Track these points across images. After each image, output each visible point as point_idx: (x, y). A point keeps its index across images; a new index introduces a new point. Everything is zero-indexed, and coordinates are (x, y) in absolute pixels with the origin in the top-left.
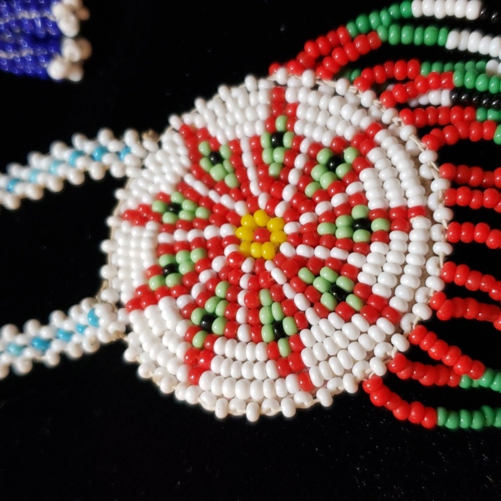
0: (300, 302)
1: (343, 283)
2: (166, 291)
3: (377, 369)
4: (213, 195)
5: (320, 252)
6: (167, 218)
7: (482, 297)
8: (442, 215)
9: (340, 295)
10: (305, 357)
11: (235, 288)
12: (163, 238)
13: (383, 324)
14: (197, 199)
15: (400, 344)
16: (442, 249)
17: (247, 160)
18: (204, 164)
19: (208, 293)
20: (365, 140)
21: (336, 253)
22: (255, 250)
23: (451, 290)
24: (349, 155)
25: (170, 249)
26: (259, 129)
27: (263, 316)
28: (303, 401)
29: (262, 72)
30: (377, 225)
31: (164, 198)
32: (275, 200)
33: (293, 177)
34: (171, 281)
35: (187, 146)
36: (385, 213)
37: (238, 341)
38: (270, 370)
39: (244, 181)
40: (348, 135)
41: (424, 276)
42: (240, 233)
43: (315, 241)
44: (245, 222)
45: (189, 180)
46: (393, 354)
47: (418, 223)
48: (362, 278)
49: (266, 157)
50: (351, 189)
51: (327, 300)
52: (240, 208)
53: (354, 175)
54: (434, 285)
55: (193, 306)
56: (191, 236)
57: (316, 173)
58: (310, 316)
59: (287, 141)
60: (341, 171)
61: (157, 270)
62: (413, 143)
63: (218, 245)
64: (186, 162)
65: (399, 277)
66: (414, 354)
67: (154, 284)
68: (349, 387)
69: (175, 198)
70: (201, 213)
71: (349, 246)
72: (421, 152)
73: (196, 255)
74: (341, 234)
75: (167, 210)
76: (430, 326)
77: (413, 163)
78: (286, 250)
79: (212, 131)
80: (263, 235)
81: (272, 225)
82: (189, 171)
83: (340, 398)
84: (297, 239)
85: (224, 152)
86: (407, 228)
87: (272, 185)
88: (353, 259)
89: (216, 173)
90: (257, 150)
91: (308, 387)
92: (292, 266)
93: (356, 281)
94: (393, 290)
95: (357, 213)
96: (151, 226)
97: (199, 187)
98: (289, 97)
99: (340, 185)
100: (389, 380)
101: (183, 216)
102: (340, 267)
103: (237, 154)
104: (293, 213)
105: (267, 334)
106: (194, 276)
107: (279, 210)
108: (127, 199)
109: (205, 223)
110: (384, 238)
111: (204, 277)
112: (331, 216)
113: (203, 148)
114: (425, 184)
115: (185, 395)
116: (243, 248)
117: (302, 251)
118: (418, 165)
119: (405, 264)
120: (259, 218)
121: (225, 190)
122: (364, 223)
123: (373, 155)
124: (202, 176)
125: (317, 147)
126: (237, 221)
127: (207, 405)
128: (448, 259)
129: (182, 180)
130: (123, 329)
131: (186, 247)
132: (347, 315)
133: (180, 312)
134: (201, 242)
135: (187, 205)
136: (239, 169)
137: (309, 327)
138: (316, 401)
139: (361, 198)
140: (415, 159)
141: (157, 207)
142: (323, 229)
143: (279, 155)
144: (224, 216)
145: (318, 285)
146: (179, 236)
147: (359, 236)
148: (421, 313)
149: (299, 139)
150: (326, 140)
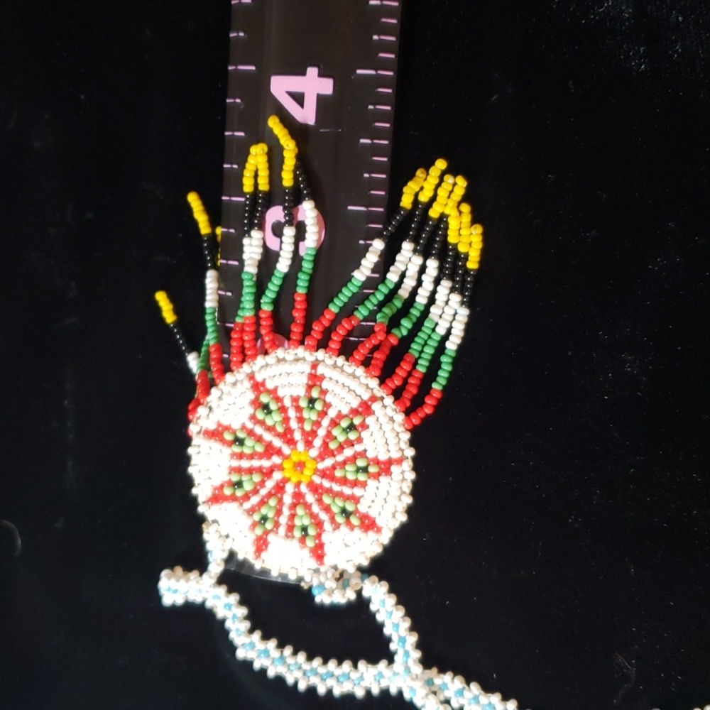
0: (348, 452)
1: (344, 424)
2: (319, 536)
3: (400, 417)
4: (263, 492)
5: (322, 432)
6: (269, 526)
7: (376, 348)
8: (321, 354)
9: (352, 427)
10: (383, 457)
11: (329, 491)
12: (282, 530)
13: (376, 407)
14: (263, 503)
15: (389, 400)
16: (341, 360)
17: (245, 464)
18: (239, 493)
19: (327, 509)
20: (258, 387)
21: (325, 422)
22: (307, 472)
23: (366, 363)
24: (264, 399)
25: (291, 528)
26: (227, 451)
27: (351, 477)
28: (407, 465)
29: (187, 441)
30: (315, 394)
31: (254, 525)
32: (279, 452)
33: (268, 437)
34: (312, 532)
35: (222, 502)
36: (310, 388)
37: (363, 496)
38: (384, 479)
39: (260, 470)
40: (251, 396)
41: (353, 376)
42: (294, 480)
43: (314, 433)
44: (287, 475)
45: (247, 505)
46: (394, 407)
47: (320, 370)
48: (345, 411)
49: (247, 451)
50: (287, 403)
51: (352, 436)
52: (277, 476)
53: (278, 399)
54: (360, 371)
55: (332, 520)
56: (286, 512)
57: (269, 422)
58: (358, 448)
59: (241, 435)
60: (273, 406)
61: (303, 540)
62: (270, 359)
63: (298, 496)
64: (234, 505)
65: (350, 390)
66: (397, 394)
67: (310, 543)
68: (406, 436)
69: (257, 517)
70: (273, 502)
71: (323, 414)
72: (277, 356)
73: (300, 511)
74: (314, 417)
75: (264, 524)
76: (382, 382)
77: (283, 363)
78: (314, 453)
79: (218, 483)
80: (300, 465)
81: (295, 458)
82: (241, 504)
83: (412, 443)
84: (309, 444)
85: (235, 478)
86: (322, 378)
87: (270, 451)
88: (332, 413)
89: (248, 487)
90: (241, 456)
91: (400, 461)
92: (326, 452)
93: (346, 416)
94: (357, 395)
95: (303, 403)
96: (271, 538)
97: (255, 500)
98: (212, 427)
99: (283, 409)
100: (408, 412)
101: (271, 514)
102: (334, 423)
103: (239, 470)
104: (291, 442)
105: (362, 477)
106: (313, 516)
107: (286, 450)
108: (245, 552)
109: (280, 501)
110: (324, 392)
111: (316, 509)
112: (301, 420)
113: (227, 491)
114: (297, 360)
115: (386, 537)
116: (305, 480)
117: (318, 443)
118: (284, 360)
119: (343, 384)
120: (287, 465)
121: (262, 483)
122: (312, 401)
123: (270, 385)
124: (246, 497)
125: (253, 417)
126: (285, 480)
127: (395, 524)
128: (347, 360)
129: (245, 510)
130: (333, 570)
131: (292, 516)
132: (364, 426)
133: (334, 529)
134: (293, 506)
135: (264, 511)
136: (250, 471)
137: (365, 451)
138: (409, 457)
139: (295, 400)
140: (279, 361)
141: (259, 531)
142: (307, 427)
143: (249, 442)
144: (280, 488)
145: (341, 438)
146: (283, 520)
147: (318, 406)
148: (374, 383)
149: (243, 427)
150: (251, 410)
